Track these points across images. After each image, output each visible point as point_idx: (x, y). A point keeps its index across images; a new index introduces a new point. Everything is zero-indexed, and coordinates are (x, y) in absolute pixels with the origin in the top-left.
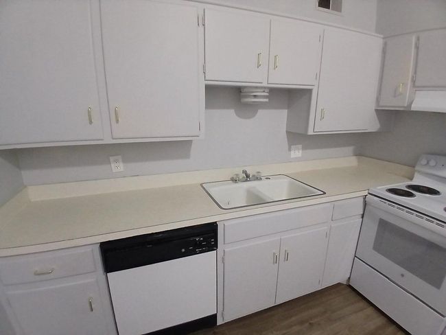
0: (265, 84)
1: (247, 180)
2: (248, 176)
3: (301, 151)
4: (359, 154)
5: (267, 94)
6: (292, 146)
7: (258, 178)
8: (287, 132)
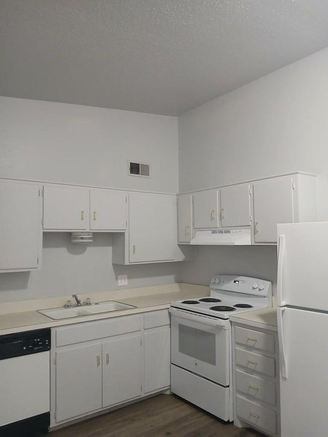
0: (88, 230)
1: (78, 306)
2: (78, 302)
3: (127, 280)
4: (179, 281)
5: (91, 236)
6: (119, 276)
7: (88, 304)
8: (113, 264)
